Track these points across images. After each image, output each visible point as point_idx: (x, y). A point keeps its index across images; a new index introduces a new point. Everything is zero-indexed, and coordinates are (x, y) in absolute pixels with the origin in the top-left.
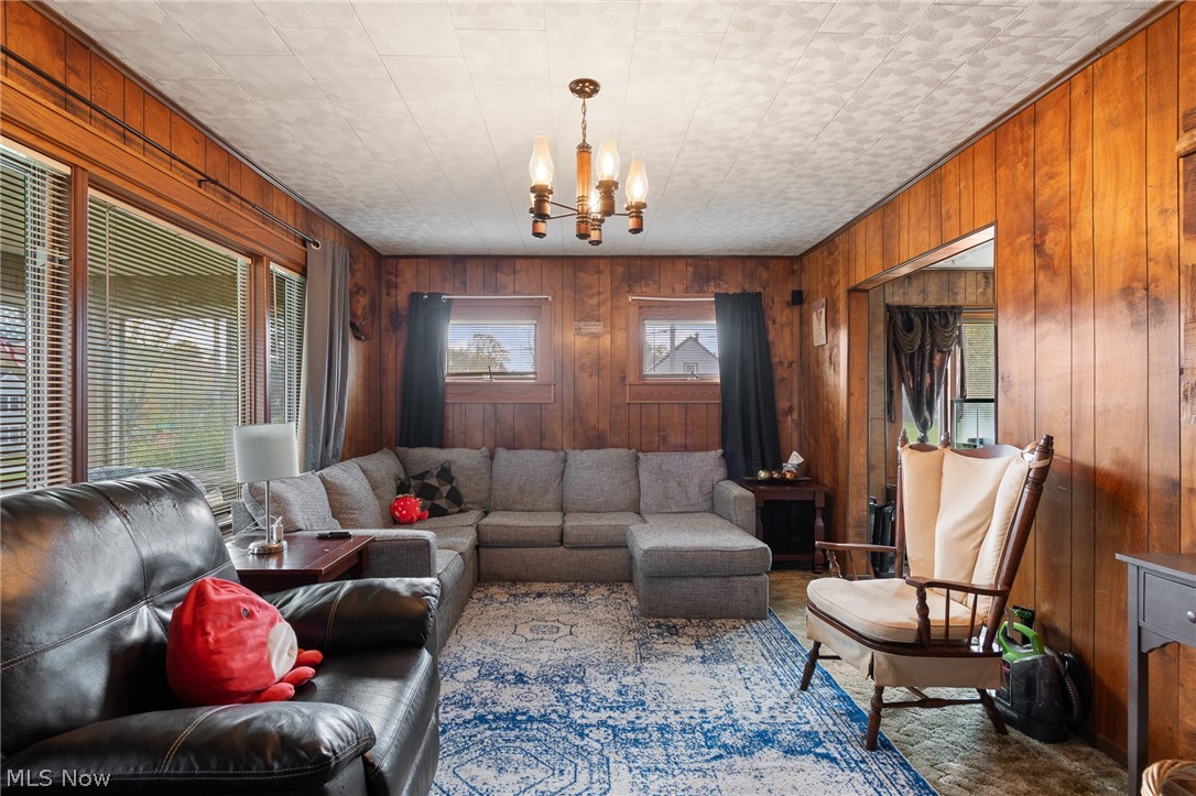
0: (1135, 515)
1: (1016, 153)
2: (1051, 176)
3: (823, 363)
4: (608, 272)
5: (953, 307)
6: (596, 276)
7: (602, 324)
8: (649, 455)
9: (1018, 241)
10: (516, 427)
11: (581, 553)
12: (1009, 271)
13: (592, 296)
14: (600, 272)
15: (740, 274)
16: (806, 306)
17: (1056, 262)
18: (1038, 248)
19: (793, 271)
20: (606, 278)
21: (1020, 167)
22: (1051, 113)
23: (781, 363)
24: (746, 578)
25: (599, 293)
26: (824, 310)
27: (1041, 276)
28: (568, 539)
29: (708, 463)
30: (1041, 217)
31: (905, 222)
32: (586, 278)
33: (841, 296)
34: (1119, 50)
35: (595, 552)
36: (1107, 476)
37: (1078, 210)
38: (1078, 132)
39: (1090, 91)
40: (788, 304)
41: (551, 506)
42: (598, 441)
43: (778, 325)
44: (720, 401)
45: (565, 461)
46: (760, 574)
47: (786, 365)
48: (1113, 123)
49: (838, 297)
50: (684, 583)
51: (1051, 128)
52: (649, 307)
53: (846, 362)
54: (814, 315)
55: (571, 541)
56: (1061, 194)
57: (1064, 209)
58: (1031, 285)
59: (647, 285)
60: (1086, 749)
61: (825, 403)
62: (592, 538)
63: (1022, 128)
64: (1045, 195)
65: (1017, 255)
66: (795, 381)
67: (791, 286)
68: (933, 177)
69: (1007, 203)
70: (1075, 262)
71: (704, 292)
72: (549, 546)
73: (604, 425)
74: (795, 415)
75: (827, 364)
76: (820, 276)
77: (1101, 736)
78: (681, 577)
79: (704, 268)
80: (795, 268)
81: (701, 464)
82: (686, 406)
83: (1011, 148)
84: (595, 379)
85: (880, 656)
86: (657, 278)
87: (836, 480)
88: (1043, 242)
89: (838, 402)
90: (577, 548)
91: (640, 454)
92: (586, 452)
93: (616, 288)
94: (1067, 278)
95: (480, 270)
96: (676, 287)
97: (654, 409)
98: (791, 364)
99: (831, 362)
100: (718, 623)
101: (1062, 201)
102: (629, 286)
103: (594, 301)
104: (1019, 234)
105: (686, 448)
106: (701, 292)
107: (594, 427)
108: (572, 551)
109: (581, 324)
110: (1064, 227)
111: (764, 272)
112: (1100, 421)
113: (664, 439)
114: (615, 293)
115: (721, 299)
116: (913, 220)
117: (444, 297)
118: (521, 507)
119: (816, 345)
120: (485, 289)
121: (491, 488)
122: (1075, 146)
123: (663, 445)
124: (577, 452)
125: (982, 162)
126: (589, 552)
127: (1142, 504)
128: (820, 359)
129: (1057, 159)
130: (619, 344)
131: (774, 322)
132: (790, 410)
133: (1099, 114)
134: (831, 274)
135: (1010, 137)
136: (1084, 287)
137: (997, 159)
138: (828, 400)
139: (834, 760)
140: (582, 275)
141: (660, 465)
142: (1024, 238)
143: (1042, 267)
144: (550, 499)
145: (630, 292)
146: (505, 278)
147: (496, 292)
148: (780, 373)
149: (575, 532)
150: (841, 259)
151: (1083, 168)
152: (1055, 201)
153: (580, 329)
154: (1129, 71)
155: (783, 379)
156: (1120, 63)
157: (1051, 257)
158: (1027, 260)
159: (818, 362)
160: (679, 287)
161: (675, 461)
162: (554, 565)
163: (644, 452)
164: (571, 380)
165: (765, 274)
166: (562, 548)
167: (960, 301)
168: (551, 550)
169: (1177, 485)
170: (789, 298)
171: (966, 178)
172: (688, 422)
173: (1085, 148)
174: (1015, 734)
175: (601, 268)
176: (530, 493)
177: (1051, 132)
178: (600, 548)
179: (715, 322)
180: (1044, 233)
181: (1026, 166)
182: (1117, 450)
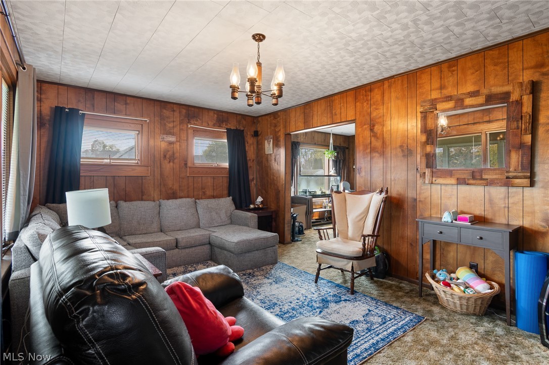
0: (404, 209)
1: (364, 99)
2: (377, 109)
3: (271, 161)
4: (178, 111)
5: (298, 142)
6: (172, 113)
7: (175, 137)
8: (201, 201)
9: (364, 127)
10: (127, 189)
11: (187, 250)
12: (361, 136)
13: (170, 122)
14: (174, 111)
15: (235, 121)
16: (260, 137)
17: (378, 135)
18: (372, 130)
19: (254, 123)
20: (177, 114)
21: (365, 104)
22: (376, 90)
23: (250, 160)
24: (271, 248)
25: (173, 121)
26: (272, 140)
27: (373, 139)
28: (181, 244)
29: (227, 203)
30: (373, 121)
31: (315, 113)
32: (166, 113)
33: (281, 136)
34: (399, 78)
35: (193, 249)
36: (395, 198)
37: (386, 121)
38: (386, 98)
39: (390, 87)
40: (252, 136)
41: (156, 230)
42: (173, 196)
43: (249, 144)
44: (228, 176)
45: (160, 206)
46: (274, 246)
47: (252, 161)
48: (397, 98)
49: (280, 136)
50: (250, 254)
51: (377, 94)
52: (197, 131)
53: (284, 161)
54: (266, 142)
55: (183, 245)
56: (380, 115)
57: (381, 120)
58: (369, 141)
59: (197, 121)
60: (391, 278)
61: (272, 177)
62: (193, 242)
63: (366, 92)
64: (374, 114)
65: (364, 131)
66: (255, 167)
67: (253, 129)
68: (329, 99)
69: (360, 114)
70: (385, 136)
71: (221, 127)
72: (171, 249)
73: (176, 187)
74: (255, 182)
75: (273, 161)
76: (269, 126)
77: (393, 273)
78: (249, 252)
79: (222, 117)
80: (255, 121)
81: (224, 204)
82: (214, 178)
83: (362, 97)
84: (171, 164)
85: (355, 262)
86: (201, 118)
87: (279, 207)
88: (374, 129)
89: (280, 177)
90: (185, 248)
91: (197, 201)
92: (170, 200)
93: (182, 120)
94: (382, 140)
95: (104, 100)
96: (210, 123)
97: (200, 179)
98: (253, 160)
99: (275, 161)
100: (263, 268)
101: (380, 117)
102: (188, 120)
103: (171, 125)
104: (365, 125)
105: (214, 197)
106: (220, 126)
107: (171, 188)
108: (183, 250)
109: (165, 136)
110: (381, 125)
111: (244, 121)
112: (393, 183)
113: (204, 193)
114: (181, 122)
115: (229, 131)
116: (319, 113)
117: (80, 112)
118: (140, 233)
119: (266, 153)
120: (107, 110)
121: (120, 224)
122: (385, 102)
123: (205, 196)
124: (166, 201)
125: (350, 99)
126: (191, 249)
127: (405, 206)
128: (269, 159)
129: (379, 104)
130: (183, 147)
131: (248, 143)
132: (253, 179)
133: (393, 94)
134: (276, 126)
135: (361, 94)
136: (387, 144)
137: (356, 99)
138: (273, 175)
139: (349, 300)
140: (165, 111)
141: (207, 205)
142: (366, 126)
143: (373, 136)
144: (155, 226)
145: (189, 122)
146: (119, 106)
147: (114, 113)
148: (250, 164)
149: (184, 240)
150: (281, 122)
151: (387, 109)
152: (378, 117)
153: (164, 138)
154: (402, 85)
155: (251, 167)
156: (400, 82)
157: (376, 133)
158: (367, 133)
159: (267, 160)
160: (211, 123)
161: (213, 203)
162: (174, 259)
163: (199, 199)
164: (159, 164)
165: (244, 122)
166: (177, 250)
167: (299, 141)
168: (172, 251)
169: (416, 200)
170: (253, 134)
171: (344, 103)
172: (215, 185)
173: (388, 103)
174: (375, 279)
175: (175, 109)
176: (144, 224)
177: (376, 95)
178: (195, 246)
179: (226, 141)
180: (374, 126)
181: (367, 104)
182: (398, 191)
